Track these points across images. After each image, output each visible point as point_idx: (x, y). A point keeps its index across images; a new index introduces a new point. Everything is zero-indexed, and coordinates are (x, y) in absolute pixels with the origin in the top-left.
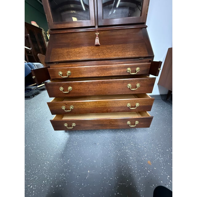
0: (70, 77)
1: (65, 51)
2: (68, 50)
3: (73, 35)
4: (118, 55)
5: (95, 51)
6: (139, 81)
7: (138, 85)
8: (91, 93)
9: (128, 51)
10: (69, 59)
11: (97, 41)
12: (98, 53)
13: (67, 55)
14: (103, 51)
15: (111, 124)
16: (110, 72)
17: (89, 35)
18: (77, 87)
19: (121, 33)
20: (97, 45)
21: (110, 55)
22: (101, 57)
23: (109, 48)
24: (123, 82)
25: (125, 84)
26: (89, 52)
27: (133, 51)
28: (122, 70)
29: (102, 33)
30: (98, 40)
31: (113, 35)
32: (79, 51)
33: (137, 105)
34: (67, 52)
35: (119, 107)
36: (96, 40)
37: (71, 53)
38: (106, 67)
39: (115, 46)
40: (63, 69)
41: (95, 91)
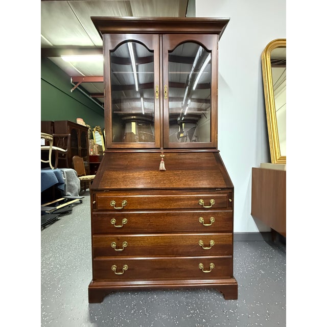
0: (125, 208)
1: (121, 175)
2: (124, 175)
3: (134, 156)
4: (188, 185)
5: (159, 177)
6: (213, 214)
7: (212, 219)
8: (151, 228)
9: (200, 180)
10: (125, 187)
11: (162, 166)
12: (164, 180)
13: (123, 181)
14: (169, 177)
15: (177, 268)
16: (178, 203)
17: (153, 157)
18: (133, 220)
19: (191, 157)
20: (163, 171)
21: (178, 183)
22: (167, 186)
23: (176, 174)
24: (193, 215)
25: (196, 217)
26: (151, 178)
27: (206, 180)
28: (193, 202)
29: (168, 155)
30: (164, 164)
31: (180, 159)
32: (139, 176)
33: (212, 243)
34: (123, 177)
35: (189, 246)
36: (161, 164)
37: (129, 178)
38: (173, 197)
39: (184, 172)
40: (118, 198)
41: (157, 225)
